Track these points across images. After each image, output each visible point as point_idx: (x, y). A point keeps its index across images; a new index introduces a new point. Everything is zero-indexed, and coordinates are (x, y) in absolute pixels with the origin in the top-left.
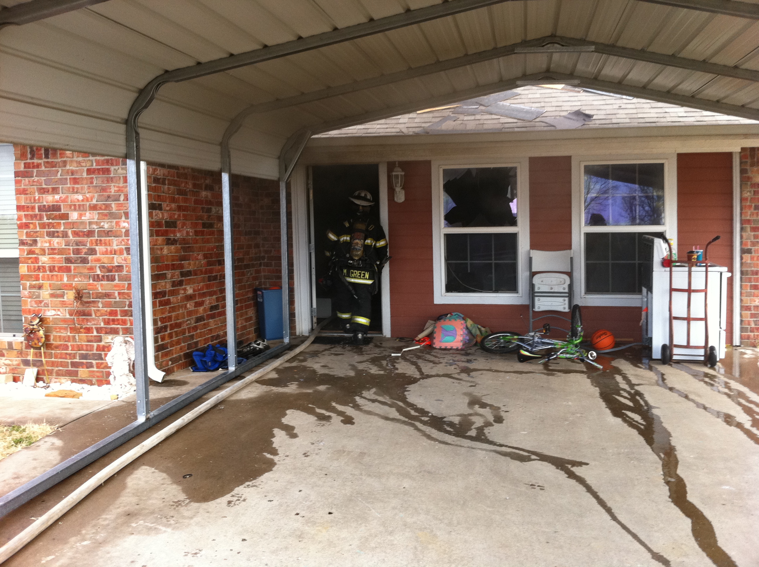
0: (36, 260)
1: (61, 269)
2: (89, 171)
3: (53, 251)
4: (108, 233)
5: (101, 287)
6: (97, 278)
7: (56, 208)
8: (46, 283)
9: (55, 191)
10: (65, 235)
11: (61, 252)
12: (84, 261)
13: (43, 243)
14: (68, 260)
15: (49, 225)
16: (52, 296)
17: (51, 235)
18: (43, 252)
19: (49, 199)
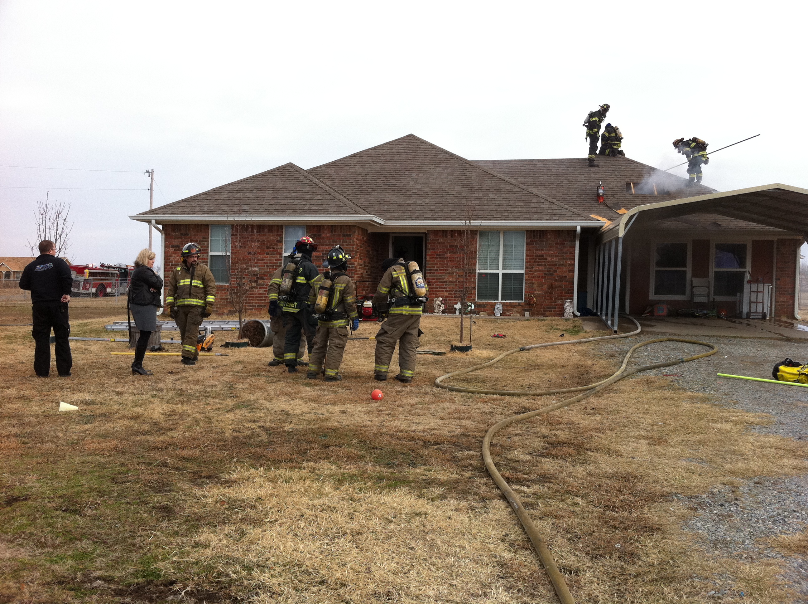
0: (533, 274)
1: (542, 277)
2: (556, 244)
3: (539, 271)
4: (562, 265)
5: (557, 284)
6: (556, 281)
7: (542, 256)
8: (536, 282)
9: (542, 250)
10: (545, 265)
11: (543, 271)
12: (552, 274)
13: (536, 268)
14: (545, 274)
15: (539, 262)
16: (537, 286)
17: (539, 265)
18: (536, 271)
19: (540, 253)
